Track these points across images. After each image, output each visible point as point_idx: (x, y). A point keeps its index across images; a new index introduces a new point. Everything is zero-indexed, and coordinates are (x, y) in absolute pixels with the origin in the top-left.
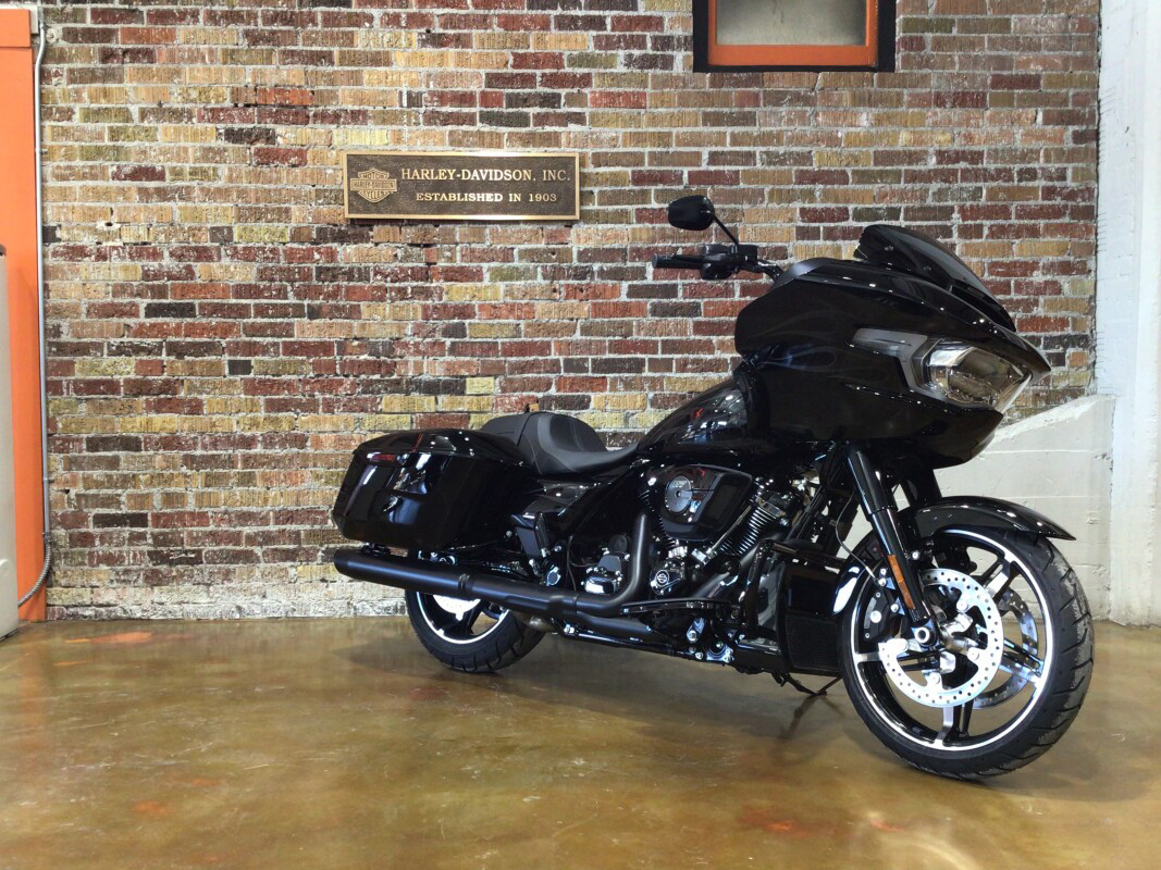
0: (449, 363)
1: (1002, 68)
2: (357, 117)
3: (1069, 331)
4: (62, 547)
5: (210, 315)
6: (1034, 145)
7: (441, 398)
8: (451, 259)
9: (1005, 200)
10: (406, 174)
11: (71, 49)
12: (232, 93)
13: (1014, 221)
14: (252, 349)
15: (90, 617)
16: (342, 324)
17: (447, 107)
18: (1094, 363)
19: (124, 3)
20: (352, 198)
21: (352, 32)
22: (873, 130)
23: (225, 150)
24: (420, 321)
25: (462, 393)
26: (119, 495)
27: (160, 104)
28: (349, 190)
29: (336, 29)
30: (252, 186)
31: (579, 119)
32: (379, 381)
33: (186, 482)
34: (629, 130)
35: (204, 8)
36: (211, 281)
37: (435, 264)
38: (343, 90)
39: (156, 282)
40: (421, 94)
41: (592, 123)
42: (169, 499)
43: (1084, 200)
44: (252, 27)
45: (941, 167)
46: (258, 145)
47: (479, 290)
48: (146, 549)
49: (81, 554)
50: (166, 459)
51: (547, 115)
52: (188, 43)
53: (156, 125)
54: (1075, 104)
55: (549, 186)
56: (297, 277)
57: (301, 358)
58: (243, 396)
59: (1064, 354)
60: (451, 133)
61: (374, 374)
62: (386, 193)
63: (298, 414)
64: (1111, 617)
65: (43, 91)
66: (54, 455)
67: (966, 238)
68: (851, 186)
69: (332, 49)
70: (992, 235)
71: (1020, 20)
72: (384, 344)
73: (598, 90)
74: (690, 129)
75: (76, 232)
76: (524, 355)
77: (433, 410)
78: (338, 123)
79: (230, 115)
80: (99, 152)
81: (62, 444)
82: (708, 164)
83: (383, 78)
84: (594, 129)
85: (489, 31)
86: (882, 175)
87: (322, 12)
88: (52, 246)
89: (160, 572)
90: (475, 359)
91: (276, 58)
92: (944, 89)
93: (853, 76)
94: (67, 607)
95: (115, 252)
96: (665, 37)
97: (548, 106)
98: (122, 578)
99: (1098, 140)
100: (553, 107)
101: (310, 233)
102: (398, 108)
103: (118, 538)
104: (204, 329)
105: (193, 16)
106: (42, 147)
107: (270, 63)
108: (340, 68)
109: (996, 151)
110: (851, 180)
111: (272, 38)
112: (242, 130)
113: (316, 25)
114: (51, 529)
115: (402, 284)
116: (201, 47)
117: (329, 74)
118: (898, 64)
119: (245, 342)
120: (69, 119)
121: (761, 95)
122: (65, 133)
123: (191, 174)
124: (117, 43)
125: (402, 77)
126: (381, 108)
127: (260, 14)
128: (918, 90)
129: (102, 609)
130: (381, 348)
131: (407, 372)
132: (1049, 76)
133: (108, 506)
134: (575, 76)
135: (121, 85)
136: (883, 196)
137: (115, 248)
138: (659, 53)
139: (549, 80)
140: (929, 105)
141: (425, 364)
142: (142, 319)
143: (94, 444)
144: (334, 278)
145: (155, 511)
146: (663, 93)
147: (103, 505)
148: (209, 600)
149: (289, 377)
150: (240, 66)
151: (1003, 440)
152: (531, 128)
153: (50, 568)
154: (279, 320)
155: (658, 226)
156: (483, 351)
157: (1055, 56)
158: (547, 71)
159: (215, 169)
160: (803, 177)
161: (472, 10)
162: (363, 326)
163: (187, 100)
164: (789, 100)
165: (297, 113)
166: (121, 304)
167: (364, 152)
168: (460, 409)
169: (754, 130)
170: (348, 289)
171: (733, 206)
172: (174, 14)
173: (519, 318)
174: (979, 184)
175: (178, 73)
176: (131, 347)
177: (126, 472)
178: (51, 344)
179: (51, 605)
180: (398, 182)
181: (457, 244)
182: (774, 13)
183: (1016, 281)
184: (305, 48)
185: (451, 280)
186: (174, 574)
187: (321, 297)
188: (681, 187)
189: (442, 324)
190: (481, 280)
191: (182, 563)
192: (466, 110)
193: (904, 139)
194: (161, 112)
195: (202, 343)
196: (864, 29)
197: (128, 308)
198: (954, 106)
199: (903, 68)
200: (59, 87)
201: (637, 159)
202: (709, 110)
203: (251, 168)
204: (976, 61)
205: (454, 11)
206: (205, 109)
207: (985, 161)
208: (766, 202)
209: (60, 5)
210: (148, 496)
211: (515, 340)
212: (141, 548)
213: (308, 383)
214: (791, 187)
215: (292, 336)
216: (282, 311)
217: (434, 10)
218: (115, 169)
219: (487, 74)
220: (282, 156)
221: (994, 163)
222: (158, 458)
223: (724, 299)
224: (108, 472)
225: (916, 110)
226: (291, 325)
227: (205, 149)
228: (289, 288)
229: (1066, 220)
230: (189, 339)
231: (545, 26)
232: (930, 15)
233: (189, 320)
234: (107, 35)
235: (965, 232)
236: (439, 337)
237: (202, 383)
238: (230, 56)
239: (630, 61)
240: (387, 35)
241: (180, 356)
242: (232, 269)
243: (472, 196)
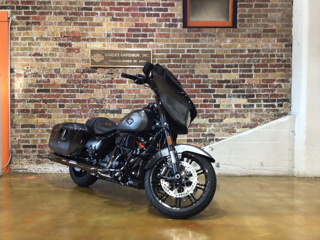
0: (117, 105)
1: (266, 27)
2: (93, 40)
3: (284, 98)
4: (14, 153)
5: (54, 92)
6: (274, 48)
7: (115, 114)
8: (118, 77)
9: (266, 62)
10: (106, 55)
11: (18, 22)
12: (60, 33)
13: (269, 68)
14: (65, 101)
15: (21, 172)
16: (89, 95)
17: (117, 37)
18: (291, 106)
19: (33, 10)
20: (92, 61)
21: (92, 17)
22: (231, 44)
23: (58, 48)
24: (110, 94)
25: (121, 113)
26: (29, 140)
27: (42, 36)
28: (91, 59)
29: (88, 17)
30: (66, 58)
31: (152, 41)
32: (99, 110)
33: (47, 137)
34: (166, 43)
35: (53, 11)
36: (54, 83)
37: (114, 79)
38: (90, 33)
39: (40, 83)
40: (111, 34)
41: (156, 42)
42: (43, 141)
43: (288, 63)
44: (66, 16)
45: (249, 54)
46: (67, 47)
47: (125, 86)
48: (36, 154)
49: (19, 155)
50: (42, 130)
51: (144, 40)
52: (49, 20)
53: (40, 42)
54: (286, 36)
55: (144, 58)
56: (77, 82)
57: (78, 104)
58: (62, 114)
59: (283, 104)
60: (118, 44)
61: (97, 108)
62: (101, 60)
63: (77, 118)
64: (295, 175)
65: (11, 33)
66: (12, 129)
67: (256, 72)
68: (225, 59)
69: (87, 22)
70: (263, 72)
71: (271, 14)
72: (100, 100)
73: (157, 33)
74: (182, 43)
75: (19, 70)
76: (137, 103)
77: (113, 118)
78: (88, 41)
79: (60, 39)
80: (25, 49)
81: (14, 126)
82: (187, 53)
83: (100, 29)
84: (156, 43)
85: (129, 17)
86: (233, 56)
87: (84, 12)
88: (13, 73)
89: (40, 160)
90: (124, 104)
91: (72, 24)
92: (250, 33)
93: (225, 29)
94: (15, 170)
95: (29, 75)
96: (175, 19)
97: (144, 37)
98: (30, 162)
99: (292, 46)
100: (146, 37)
101: (81, 70)
102: (105, 38)
103: (29, 151)
104: (53, 96)
105: (50, 13)
106: (10, 47)
107: (70, 25)
108: (89, 27)
109: (264, 49)
110: (225, 57)
111: (71, 19)
112: (63, 43)
113: (83, 15)
114: (11, 149)
115: (105, 84)
116: (53, 21)
117: (86, 29)
118: (238, 26)
119: (63, 99)
120: (18, 40)
121: (201, 35)
122: (16, 44)
123: (49, 55)
124: (30, 20)
125: (105, 29)
126: (100, 38)
127: (68, 13)
128: (243, 33)
129: (24, 170)
130: (99, 101)
131: (106, 107)
132: (278, 29)
133: (26, 143)
134: (151, 29)
135: (31, 31)
136: (233, 61)
137: (29, 74)
138: (173, 23)
139: (144, 30)
140: (246, 37)
141: (111, 106)
142: (36, 93)
143: (23, 126)
144: (87, 82)
145: (39, 144)
146: (175, 34)
147: (25, 143)
148: (53, 168)
149: (75, 109)
150: (63, 26)
151: (265, 127)
152: (140, 43)
153: (11, 159)
154: (72, 93)
155: (173, 69)
156: (126, 102)
157: (280, 24)
158: (144, 28)
159: (56, 54)
160: (212, 56)
161: (124, 12)
162: (94, 95)
163: (49, 35)
164: (209, 36)
165: (77, 39)
166: (31, 89)
167: (95, 49)
168: (120, 117)
169: (199, 44)
170: (91, 85)
171: (193, 64)
172: (45, 13)
173: (136, 93)
174: (259, 58)
175: (46, 28)
176: (33, 100)
177: (31, 134)
178: (11, 100)
179: (11, 169)
180: (104, 57)
181: (120, 73)
182: (205, 12)
183: (269, 84)
184: (80, 22)
185: (118, 83)
186: (44, 161)
187: (83, 87)
188: (179, 59)
189: (115, 95)
190: (126, 83)
191: (46, 158)
192: (122, 38)
193: (239, 46)
194: (42, 38)
195: (52, 100)
196: (229, 16)
197: (32, 90)
198: (253, 37)
199: (239, 27)
200: (15, 31)
201: (168, 51)
202: (187, 38)
203: (65, 53)
204: (258, 25)
205: (119, 12)
206: (53, 38)
207: (261, 52)
208: (202, 63)
209: (15, 10)
210: (37, 140)
211: (135, 99)
212: (35, 154)
213: (80, 110)
214: (209, 59)
215: (76, 98)
216: (73, 91)
217: (114, 12)
218: (29, 53)
219: (128, 29)
220: (74, 50)
221: (264, 52)
222: (40, 130)
223: (191, 89)
224: (26, 134)
225: (242, 38)
226: (75, 95)
227: (53, 48)
228: (75, 85)
229: (283, 68)
230: (48, 98)
231: (143, 16)
232: (246, 13)
233: (48, 93)
234: (28, 18)
235: (256, 71)
236: (115, 98)
237: (52, 110)
238: (60, 24)
239: (166, 25)
240: (101, 18)
241: (46, 103)
242: (60, 80)
243: (124, 61)
